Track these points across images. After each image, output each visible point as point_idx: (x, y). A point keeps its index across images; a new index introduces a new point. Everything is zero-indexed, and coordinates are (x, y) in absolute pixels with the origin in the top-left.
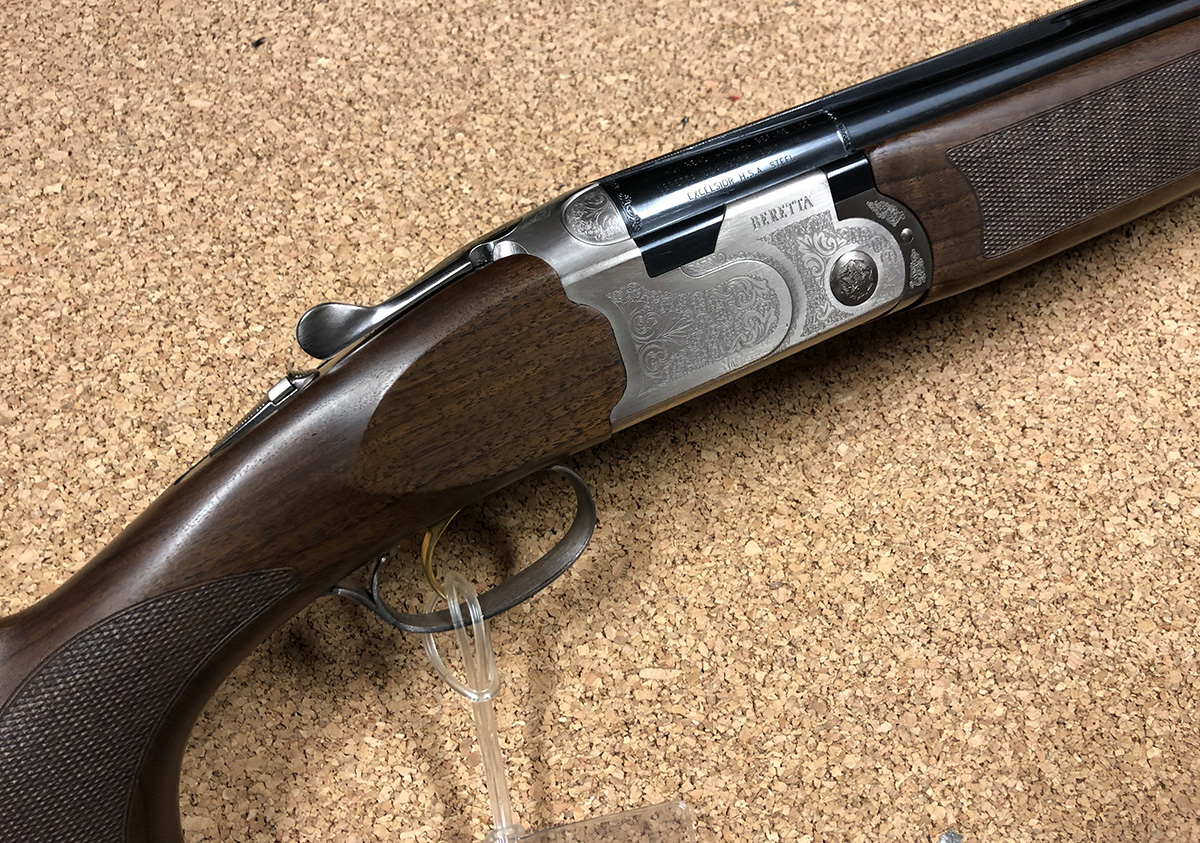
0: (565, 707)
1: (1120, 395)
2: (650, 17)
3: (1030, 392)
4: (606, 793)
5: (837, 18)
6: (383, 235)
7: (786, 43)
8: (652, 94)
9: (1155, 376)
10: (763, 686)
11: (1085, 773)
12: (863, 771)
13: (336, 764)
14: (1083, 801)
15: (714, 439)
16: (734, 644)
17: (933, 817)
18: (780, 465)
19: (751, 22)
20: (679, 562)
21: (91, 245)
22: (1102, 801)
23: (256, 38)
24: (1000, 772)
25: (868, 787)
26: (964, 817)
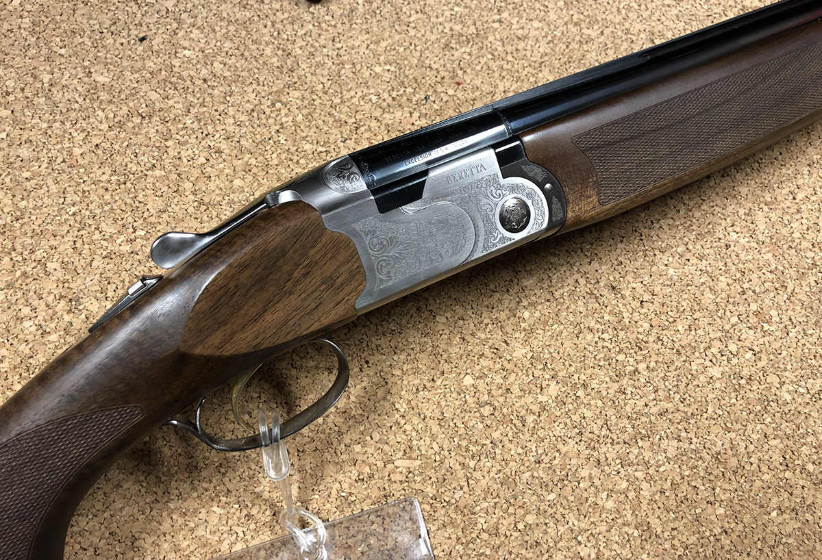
0: (345, 486)
1: (702, 281)
2: (405, 28)
3: (646, 279)
4: (372, 542)
5: (526, 31)
6: (227, 171)
7: (493, 47)
8: (405, 80)
9: (723, 268)
10: (474, 470)
11: (677, 524)
12: (537, 525)
13: (193, 525)
14: (676, 542)
15: (444, 308)
16: (456, 443)
17: (582, 554)
18: (487, 325)
19: (471, 33)
20: (421, 389)
21: (27, 174)
22: (687, 542)
23: (141, 35)
24: (624, 524)
25: (541, 535)
26: (602, 554)
